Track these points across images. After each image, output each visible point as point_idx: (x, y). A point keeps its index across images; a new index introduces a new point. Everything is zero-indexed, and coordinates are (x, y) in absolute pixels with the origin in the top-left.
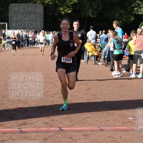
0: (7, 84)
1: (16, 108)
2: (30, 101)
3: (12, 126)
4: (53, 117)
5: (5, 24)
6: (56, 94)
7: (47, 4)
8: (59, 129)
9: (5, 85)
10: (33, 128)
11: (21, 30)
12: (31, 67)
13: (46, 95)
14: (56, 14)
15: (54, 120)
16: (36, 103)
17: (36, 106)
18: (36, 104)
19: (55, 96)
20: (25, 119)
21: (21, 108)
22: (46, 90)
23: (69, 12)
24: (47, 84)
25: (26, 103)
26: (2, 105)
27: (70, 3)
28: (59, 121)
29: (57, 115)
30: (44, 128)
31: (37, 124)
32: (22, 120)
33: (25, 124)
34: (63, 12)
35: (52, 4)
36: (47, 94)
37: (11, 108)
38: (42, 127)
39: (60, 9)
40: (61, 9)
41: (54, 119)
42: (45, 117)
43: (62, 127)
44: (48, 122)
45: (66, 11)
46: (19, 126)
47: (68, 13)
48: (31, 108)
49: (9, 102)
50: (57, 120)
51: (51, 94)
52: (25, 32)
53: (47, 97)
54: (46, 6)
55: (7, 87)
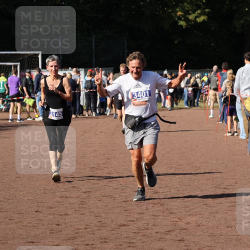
0: (40, 209)
5: (37, 55)
6: (169, 231)
9: (37, 212)
11: (74, 69)
13: (144, 235)
19: (168, 237)
22: (144, 222)
24: (144, 207)
36: (146, 231)
40: (180, 13)
45: (191, 17)
47: (197, 22)
51: (157, 233)
52: (88, 73)
53: (145, 240)
55: (40, 215)
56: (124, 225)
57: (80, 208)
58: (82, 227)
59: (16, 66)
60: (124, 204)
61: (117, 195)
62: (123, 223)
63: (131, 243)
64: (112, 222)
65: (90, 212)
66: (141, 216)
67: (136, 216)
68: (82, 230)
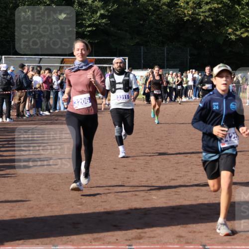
0: (117, 167)
1: (128, 209)
2: (154, 197)
3: (117, 240)
4: (194, 225)
7: (203, 21)
8: (201, 247)
9: (114, 168)
10: (154, 244)
12: (166, 137)
14: (221, 41)
15: (195, 232)
16: (166, 201)
17: (164, 205)
18: (165, 203)
20: (142, 229)
21: (136, 209)
22: (188, 177)
23: (244, 35)
24: (190, 167)
25: (148, 200)
26: (103, 204)
27: (246, 18)
28: (205, 234)
29: (202, 222)
30: (174, 244)
31: (162, 238)
32: (136, 230)
33: (140, 238)
34: (233, 37)
35: (212, 21)
37: (119, 209)
38: (171, 244)
39: (227, 30)
40: (230, 30)
41: (195, 230)
42: (179, 226)
43: (208, 244)
44: (183, 234)
45: (238, 33)
46: (130, 240)
47: (242, 37)
48: (155, 209)
49: (117, 198)
50: (200, 232)
54: (200, 24)
55: (117, 171)
56: (174, 180)
57: (145, 167)
58: (144, 180)
59: (110, 67)
60: (176, 165)
61: (171, 159)
62: (173, 178)
63: (177, 192)
64: (166, 177)
65: (151, 170)
66: (187, 173)
67: (183, 173)
68: (144, 182)
